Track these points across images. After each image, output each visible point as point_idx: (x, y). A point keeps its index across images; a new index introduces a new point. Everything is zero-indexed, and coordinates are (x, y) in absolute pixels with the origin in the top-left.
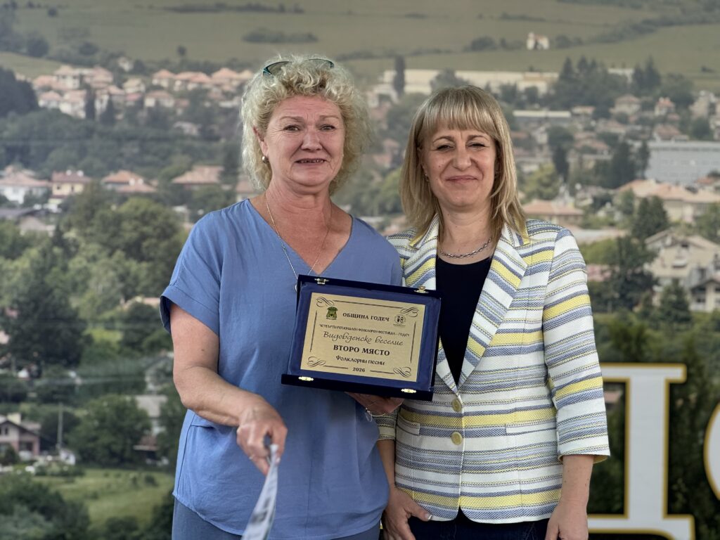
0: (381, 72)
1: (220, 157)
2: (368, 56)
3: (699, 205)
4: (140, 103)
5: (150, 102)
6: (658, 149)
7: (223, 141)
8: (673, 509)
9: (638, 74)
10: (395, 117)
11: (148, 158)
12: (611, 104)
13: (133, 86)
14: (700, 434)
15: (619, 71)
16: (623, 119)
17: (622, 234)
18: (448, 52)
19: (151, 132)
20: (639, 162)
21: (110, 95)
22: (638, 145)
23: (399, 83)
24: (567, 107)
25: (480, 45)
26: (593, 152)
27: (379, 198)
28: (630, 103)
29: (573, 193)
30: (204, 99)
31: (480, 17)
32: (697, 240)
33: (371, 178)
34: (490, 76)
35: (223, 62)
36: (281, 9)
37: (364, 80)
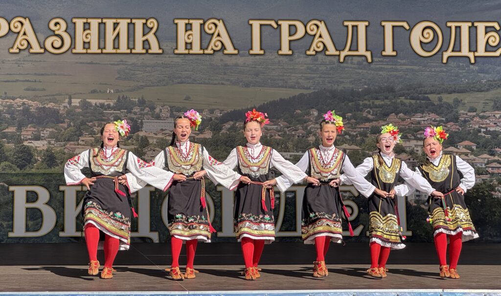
0: (65, 99)
1: (16, 125)
2: (61, 95)
3: (158, 138)
6: (145, 122)
7: (17, 119)
8: (152, 230)
9: (139, 99)
10: (69, 113)
12: (132, 109)
14: (160, 207)
15: (134, 100)
16: (135, 113)
17: (136, 147)
18: (84, 94)
20: (140, 126)
22: (140, 121)
23: (70, 103)
24: (119, 110)
25: (94, 92)
27: (64, 136)
28: (137, 109)
30: (12, 107)
31: (94, 84)
32: (157, 149)
33: (62, 130)
34: (96, 101)
35: (18, 96)
36: (35, 81)
37: (59, 102)
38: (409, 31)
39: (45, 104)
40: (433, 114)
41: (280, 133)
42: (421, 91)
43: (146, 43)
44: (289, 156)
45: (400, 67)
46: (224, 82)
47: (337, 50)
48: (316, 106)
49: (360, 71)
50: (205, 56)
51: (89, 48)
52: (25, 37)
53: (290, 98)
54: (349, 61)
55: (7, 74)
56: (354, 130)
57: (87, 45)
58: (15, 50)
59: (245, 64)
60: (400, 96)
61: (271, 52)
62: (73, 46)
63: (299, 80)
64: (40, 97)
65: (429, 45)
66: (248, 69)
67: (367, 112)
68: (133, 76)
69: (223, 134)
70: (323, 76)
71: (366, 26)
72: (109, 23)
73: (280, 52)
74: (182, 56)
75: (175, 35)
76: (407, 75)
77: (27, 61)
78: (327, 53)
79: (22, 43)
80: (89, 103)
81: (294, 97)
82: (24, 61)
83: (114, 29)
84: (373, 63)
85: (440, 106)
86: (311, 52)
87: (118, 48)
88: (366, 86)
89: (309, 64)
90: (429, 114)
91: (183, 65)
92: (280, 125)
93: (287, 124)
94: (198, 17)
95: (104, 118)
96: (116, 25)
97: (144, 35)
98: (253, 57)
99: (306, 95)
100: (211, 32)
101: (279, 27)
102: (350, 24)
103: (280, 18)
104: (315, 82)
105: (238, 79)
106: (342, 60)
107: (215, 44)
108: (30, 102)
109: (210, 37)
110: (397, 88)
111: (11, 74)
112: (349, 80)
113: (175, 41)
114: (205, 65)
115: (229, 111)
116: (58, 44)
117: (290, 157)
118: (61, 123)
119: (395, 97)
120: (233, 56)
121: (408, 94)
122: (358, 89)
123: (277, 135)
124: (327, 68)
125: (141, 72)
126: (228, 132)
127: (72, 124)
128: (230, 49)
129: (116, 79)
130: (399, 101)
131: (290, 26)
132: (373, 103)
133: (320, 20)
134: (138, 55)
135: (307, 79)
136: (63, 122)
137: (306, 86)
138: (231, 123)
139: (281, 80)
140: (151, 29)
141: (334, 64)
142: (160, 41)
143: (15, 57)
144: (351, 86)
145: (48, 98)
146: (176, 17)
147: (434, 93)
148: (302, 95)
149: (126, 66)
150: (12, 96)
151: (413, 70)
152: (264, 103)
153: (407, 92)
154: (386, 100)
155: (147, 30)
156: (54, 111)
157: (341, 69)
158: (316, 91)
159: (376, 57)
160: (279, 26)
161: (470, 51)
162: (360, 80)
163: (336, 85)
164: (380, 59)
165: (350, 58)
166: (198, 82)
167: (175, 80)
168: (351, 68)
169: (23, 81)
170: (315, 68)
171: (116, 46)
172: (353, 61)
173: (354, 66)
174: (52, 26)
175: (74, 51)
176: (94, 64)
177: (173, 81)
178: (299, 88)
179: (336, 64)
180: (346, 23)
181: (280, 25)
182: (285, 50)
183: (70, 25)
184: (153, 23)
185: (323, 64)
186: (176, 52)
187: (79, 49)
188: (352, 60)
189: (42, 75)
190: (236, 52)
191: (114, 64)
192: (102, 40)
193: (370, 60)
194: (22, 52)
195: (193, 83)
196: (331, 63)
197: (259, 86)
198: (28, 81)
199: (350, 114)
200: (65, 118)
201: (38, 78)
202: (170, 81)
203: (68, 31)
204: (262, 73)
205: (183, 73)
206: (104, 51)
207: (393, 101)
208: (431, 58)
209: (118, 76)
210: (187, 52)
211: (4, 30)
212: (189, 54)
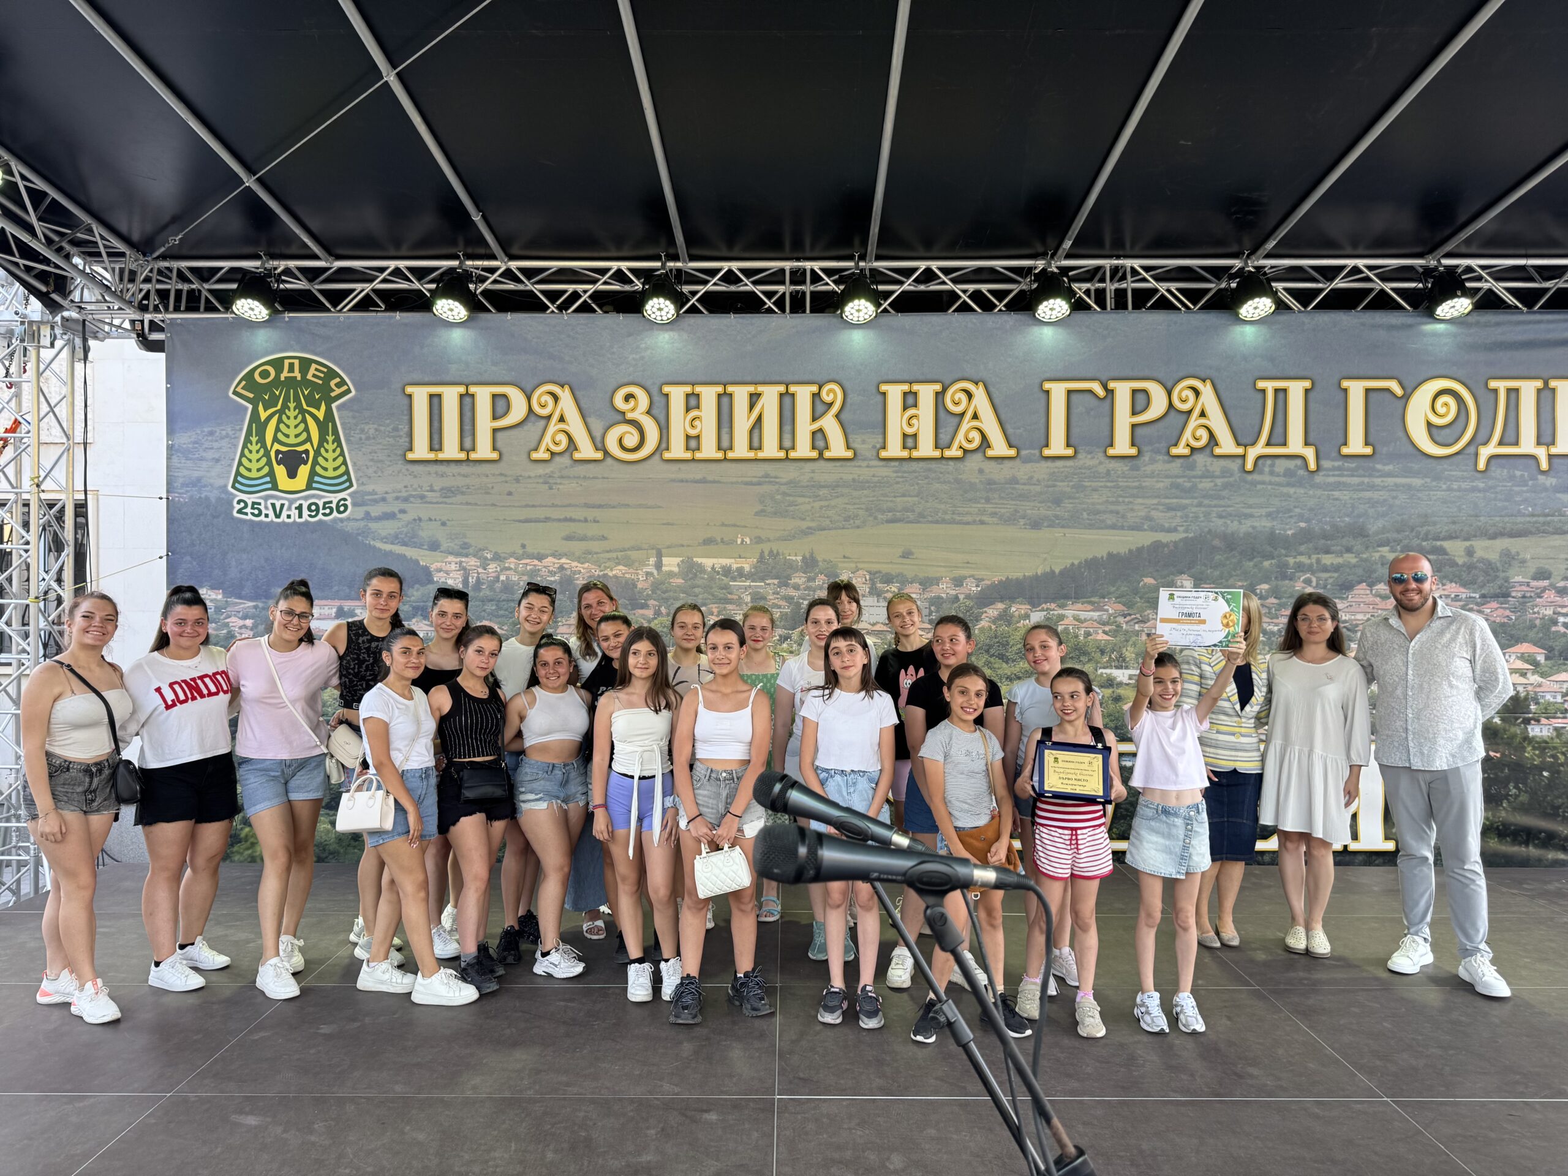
0: (648, 559)
2: (639, 549)
4: (498, 578)
5: (503, 578)
9: (804, 558)
10: (656, 586)
11: (501, 612)
12: (789, 578)
13: (492, 567)
15: (793, 558)
16: (796, 587)
18: (689, 546)
19: (504, 596)
21: (478, 573)
23: (659, 566)
24: (762, 579)
25: (708, 542)
26: (779, 607)
28: (800, 577)
30: (536, 576)
31: (708, 524)
34: (714, 561)
35: (548, 552)
36: (586, 520)
37: (637, 564)
38: (1404, 401)
39: (606, 568)
40: (1454, 585)
41: (1107, 629)
42: (1427, 534)
43: (819, 435)
44: (1127, 677)
45: (1380, 480)
46: (985, 518)
47: (1238, 444)
48: (1189, 568)
49: (1292, 490)
50: (944, 462)
51: (698, 449)
52: (562, 426)
53: (1130, 551)
54: (1267, 469)
55: (527, 506)
56: (1275, 621)
57: (693, 441)
58: (541, 454)
59: (1031, 478)
60: (1379, 546)
61: (1091, 453)
62: (664, 446)
63: (1154, 514)
64: (597, 553)
65: (1447, 431)
66: (1038, 488)
67: (1305, 581)
68: (792, 508)
69: (982, 630)
70: (1206, 502)
71: (1307, 391)
72: (741, 394)
73: (1111, 452)
74: (896, 464)
75: (880, 417)
76: (1395, 498)
77: (569, 477)
78: (1218, 451)
79: (557, 439)
80: (700, 565)
81: (1140, 550)
82: (562, 477)
83: (752, 407)
84: (1321, 473)
85: (1470, 567)
86: (1181, 450)
87: (760, 448)
88: (1303, 525)
89: (1177, 477)
90: (1443, 585)
91: (898, 483)
92: (1107, 611)
93: (1124, 608)
94: (929, 377)
95: (729, 596)
96: (754, 398)
97: (814, 419)
98: (1049, 464)
99: (1167, 545)
100: (958, 410)
101: (1110, 396)
102: (1269, 386)
103: (1112, 375)
104: (1187, 516)
105: (1016, 511)
106: (1249, 466)
108: (575, 564)
109: (956, 420)
110: (1374, 526)
111: (533, 506)
112: (1263, 511)
113: (881, 431)
114: (945, 482)
115: (996, 580)
116: (631, 441)
117: (1130, 679)
118: (642, 608)
119: (1367, 548)
120: (1006, 462)
121: (1398, 542)
122: (1285, 530)
123: (1100, 631)
124: (1216, 485)
125: (807, 500)
126: (993, 627)
127: (663, 609)
128: (999, 447)
129: (757, 514)
130: (1377, 555)
131: (1134, 392)
132: (1318, 561)
133: (1203, 376)
134: (802, 464)
135: (1170, 508)
136: (644, 606)
137: (1167, 525)
138: (1000, 606)
139: (1111, 512)
140: (830, 405)
141: (1232, 475)
142: (848, 431)
143: (541, 470)
144: (1269, 525)
145: (614, 555)
146: (885, 378)
147: (1456, 537)
148: (1157, 546)
149: (777, 487)
150: (536, 552)
151: (1409, 487)
152: (1073, 564)
153: (1395, 535)
154: (1346, 555)
155: (820, 408)
156: (627, 583)
157: (1248, 486)
158: (1191, 535)
159: (1328, 458)
160: (1110, 393)
161: (1539, 443)
162: (1290, 511)
163: (1236, 523)
164: (1336, 464)
165: (1269, 462)
166: (930, 519)
167: (880, 516)
168: (1270, 483)
169: (559, 520)
170: (1188, 485)
171: (755, 443)
172: (1277, 469)
173: (1277, 479)
174: (619, 401)
175: (667, 455)
176: (711, 482)
177: (876, 518)
178: (1152, 529)
179: (1237, 475)
180: (1261, 384)
181: (1112, 391)
182: (1122, 445)
183: (657, 398)
184: (832, 393)
185: (1207, 475)
186: (884, 454)
187: (678, 450)
188: (1272, 466)
189: (600, 506)
190: (1012, 452)
191: (751, 484)
192: (725, 431)
193: (1312, 466)
194: (557, 459)
195: (919, 522)
196: (1226, 472)
197: (1063, 527)
198: (571, 520)
199: (1265, 586)
200: (649, 597)
201: (591, 514)
202: (871, 519)
203: (654, 412)
204: (1070, 498)
205: (899, 499)
206: (730, 455)
207: (1364, 556)
208: (1451, 460)
209: (760, 507)
210: (905, 454)
211: (518, 411)
212: (910, 459)
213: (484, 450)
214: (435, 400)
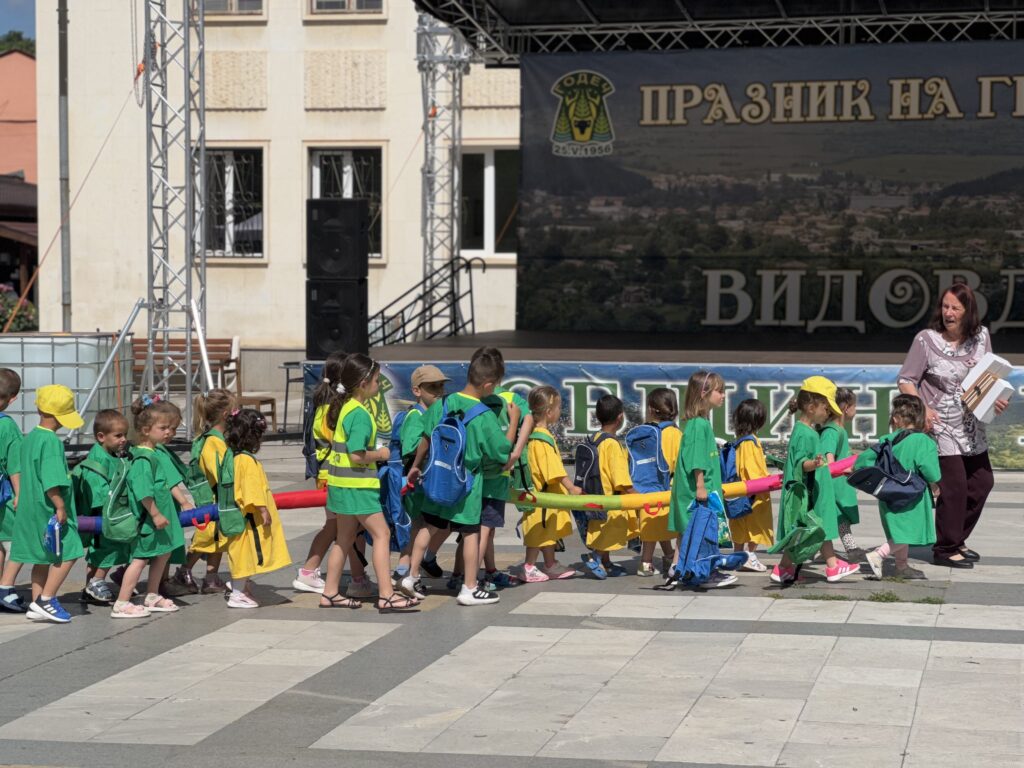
0: (763, 175)
1: (710, 203)
2: (759, 170)
3: (866, 217)
4: (685, 185)
6: (853, 199)
7: (712, 197)
8: (858, 318)
9: (846, 172)
10: (768, 189)
11: (687, 203)
12: (838, 184)
13: (683, 180)
14: (867, 292)
15: (841, 174)
16: (842, 189)
17: (842, 227)
18: (784, 168)
19: (689, 195)
20: (847, 203)
21: (676, 183)
22: (847, 197)
23: (769, 178)
24: (824, 185)
25: (795, 165)
26: (832, 200)
27: (762, 215)
28: (844, 184)
29: (825, 213)
31: (795, 156)
32: (866, 228)
33: (760, 209)
34: (798, 175)
35: (712, 172)
36: (731, 155)
37: (757, 177)
39: (741, 180)
43: (856, 108)
46: (945, 151)
50: (924, 121)
51: (791, 116)
52: (719, 106)
55: (701, 148)
57: (788, 113)
58: (708, 121)
59: (971, 129)
61: (1003, 114)
62: (772, 115)
64: (736, 172)
66: (975, 134)
68: (840, 147)
69: (943, 210)
72: (814, 87)
73: (1015, 114)
74: (898, 122)
75: (889, 98)
77: (722, 133)
79: (717, 113)
80: (790, 178)
82: (719, 133)
83: (820, 94)
87: (824, 115)
91: (898, 132)
94: (917, 76)
96: (821, 89)
97: (854, 98)
98: (981, 121)
100: (932, 93)
103: (1016, 73)
105: (963, 146)
107: (936, 107)
108: (725, 178)
109: (931, 98)
111: (705, 148)
113: (890, 104)
114: (924, 131)
115: (951, 184)
116: (756, 112)
120: (957, 120)
125: (849, 142)
127: (771, 201)
128: (954, 112)
129: (821, 150)
134: (846, 123)
136: (760, 199)
138: (953, 198)
139: (1015, 146)
140: (861, 92)
142: (872, 105)
143: (708, 129)
145: (745, 173)
146: (892, 77)
149: (832, 136)
150: (705, 171)
155: (857, 93)
156: (752, 187)
160: (1014, 83)
166: (915, 151)
167: (888, 151)
169: (717, 155)
171: (821, 113)
174: (749, 92)
175: (774, 120)
176: (796, 134)
177: (886, 152)
181: (1016, 81)
183: (770, 90)
186: (891, 117)
187: (780, 117)
189: (738, 147)
190: (961, 115)
191: (819, 134)
192: (805, 105)
194: (717, 123)
195: (909, 153)
197: (987, 154)
198: (723, 155)
200: (763, 195)
201: (734, 151)
202: (883, 152)
203: (768, 97)
204: (992, 139)
205: (898, 141)
206: (808, 119)
209: (823, 147)
210: (902, 117)
211: (697, 98)
212: (905, 120)
213: (679, 119)
214: (655, 94)
